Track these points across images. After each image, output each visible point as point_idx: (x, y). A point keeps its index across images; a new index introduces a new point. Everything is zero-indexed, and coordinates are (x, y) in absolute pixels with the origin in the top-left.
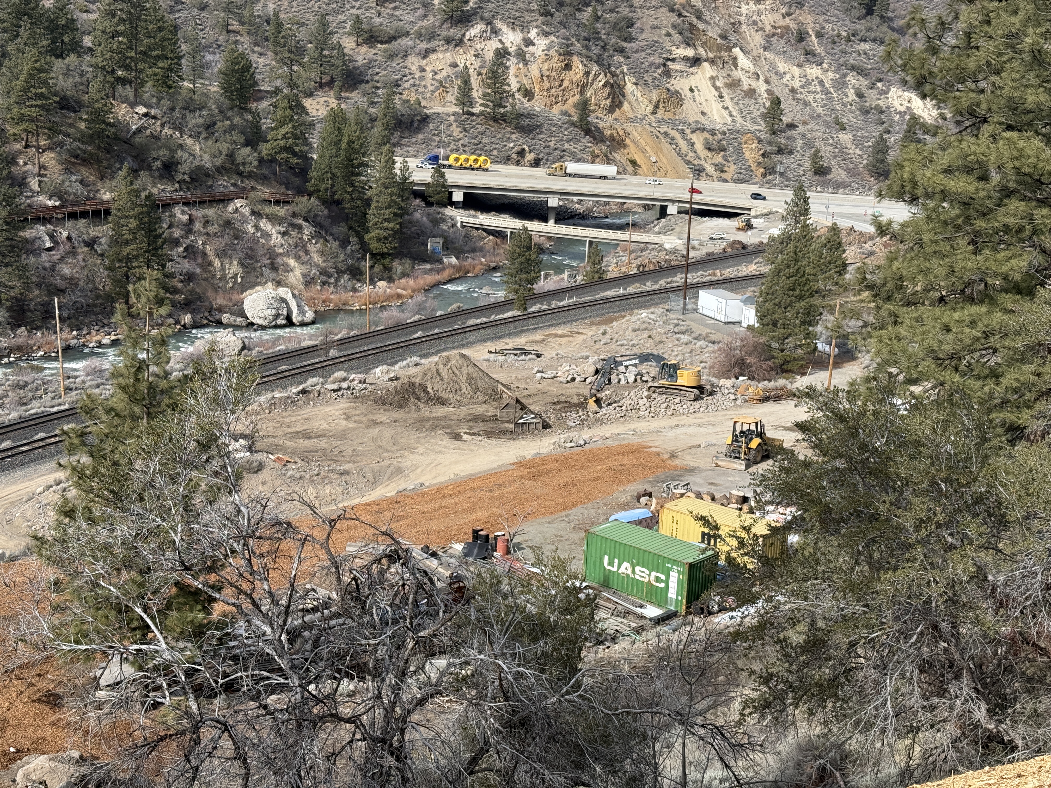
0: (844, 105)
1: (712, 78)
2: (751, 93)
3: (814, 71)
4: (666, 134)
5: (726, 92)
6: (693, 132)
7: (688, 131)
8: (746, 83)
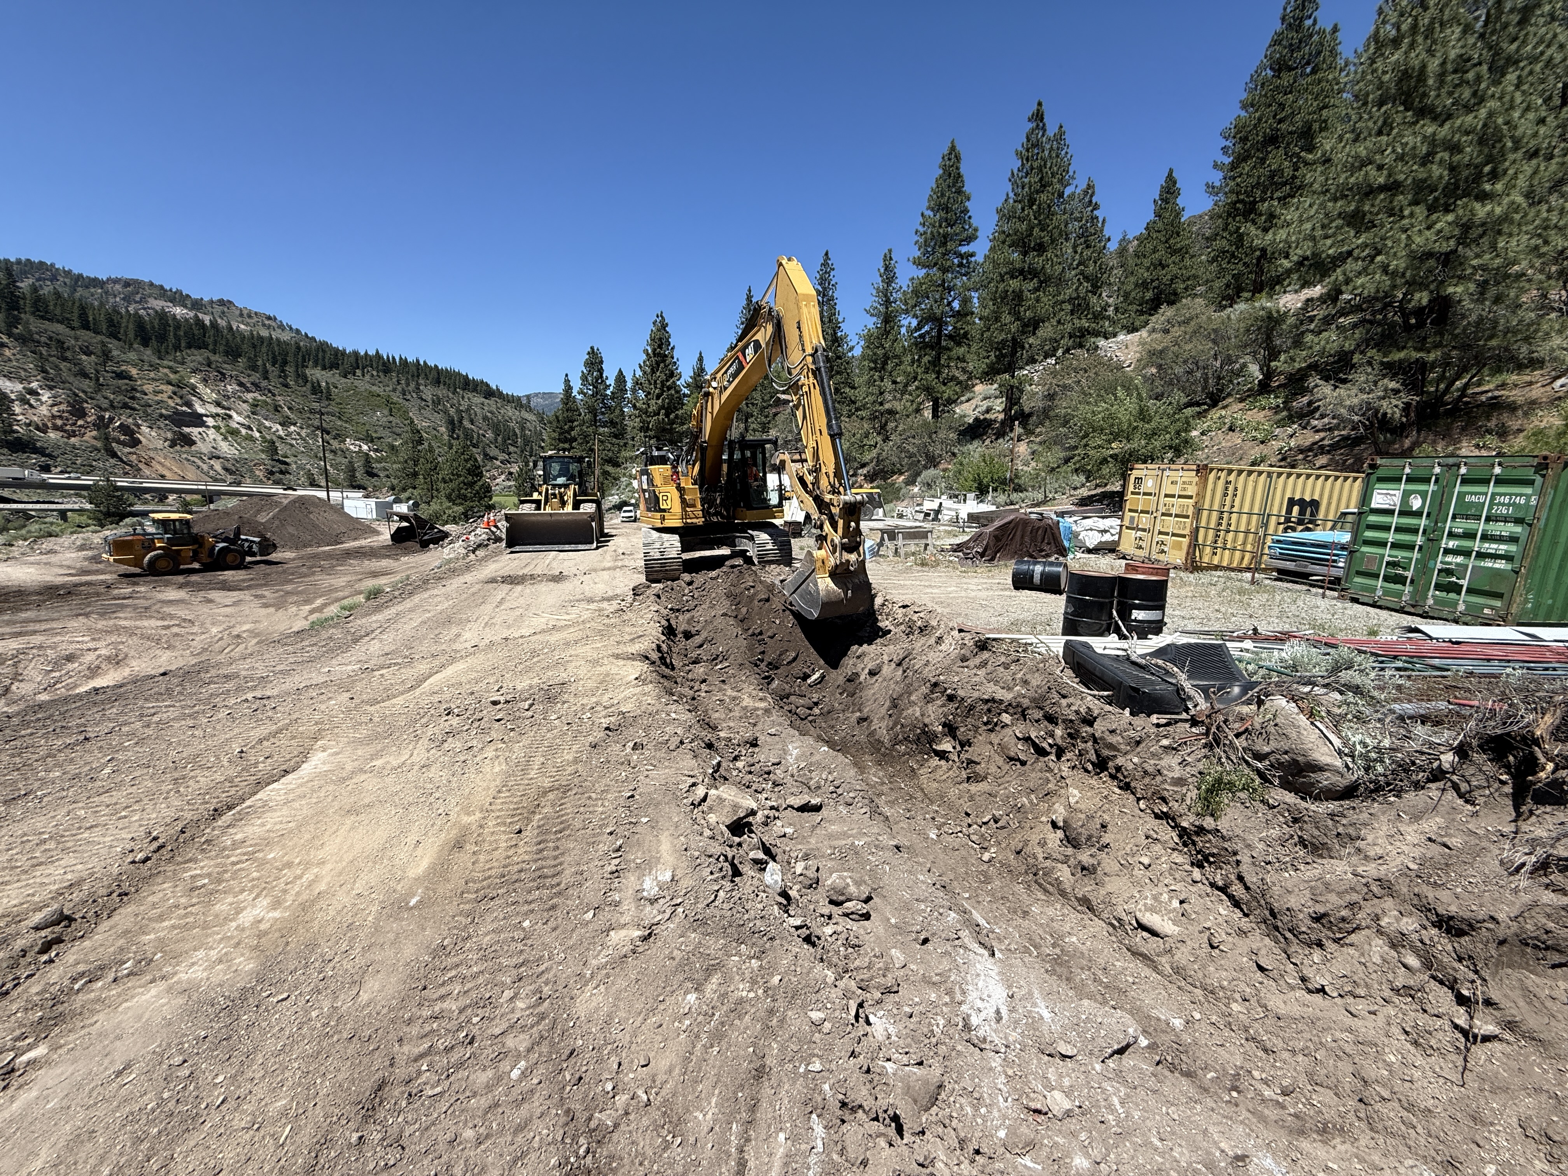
2: (249, 438)
3: (291, 428)
4: (187, 459)
5: (229, 436)
6: (210, 459)
7: (206, 458)
8: (244, 431)
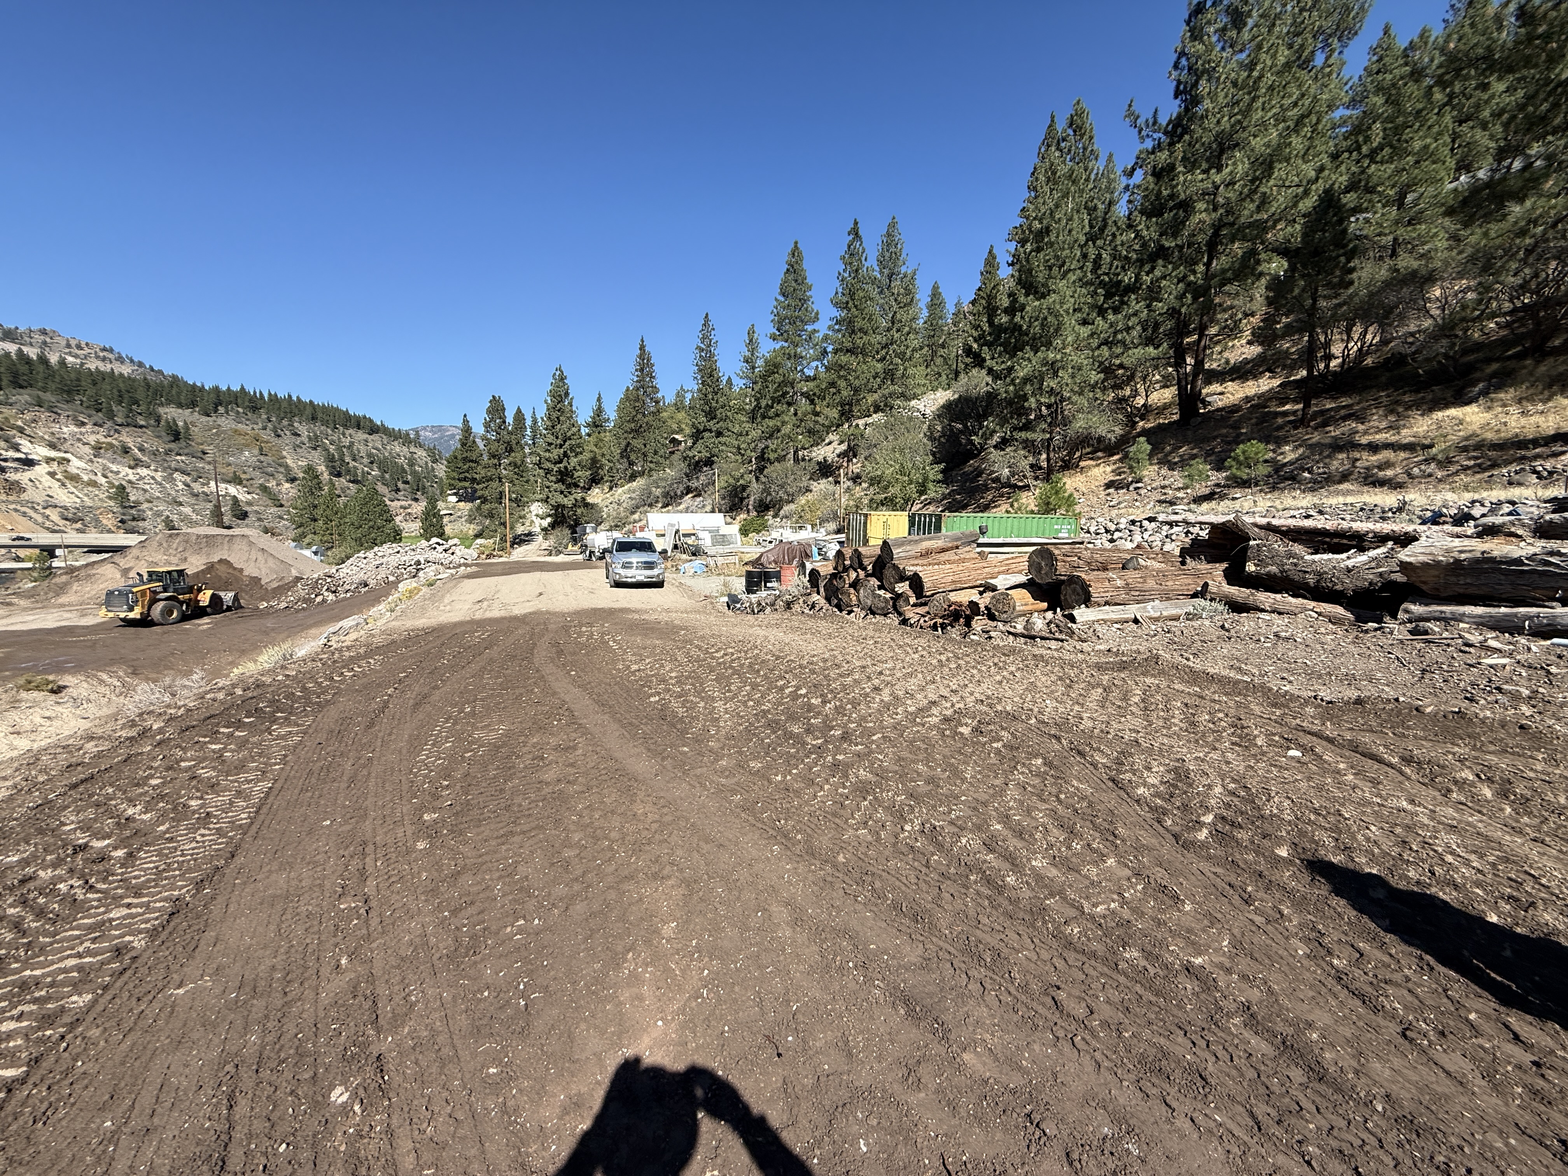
0: (178, 491)
1: (52, 474)
2: (93, 484)
3: (143, 472)
4: (16, 510)
5: (67, 482)
6: (45, 508)
7: (39, 508)
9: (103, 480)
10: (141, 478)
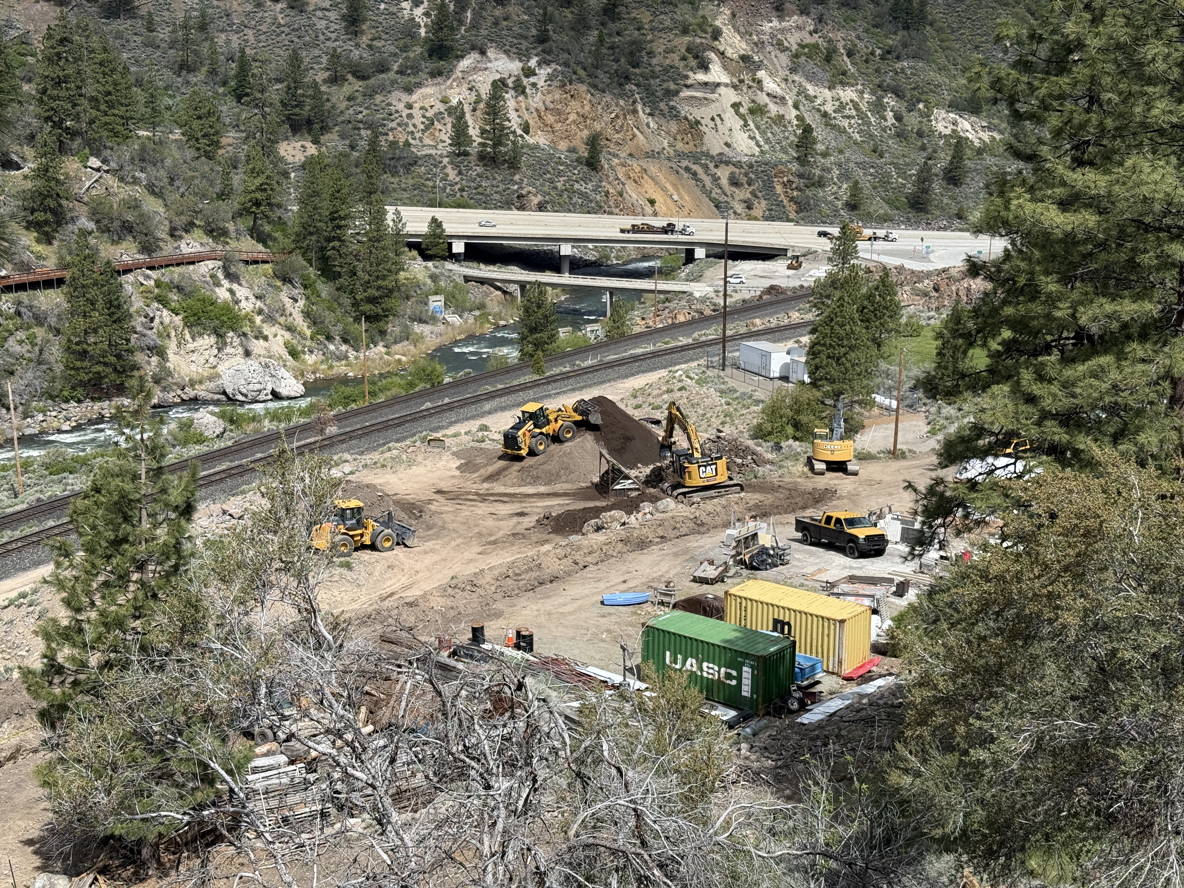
0: (883, 130)
1: (736, 106)
2: (780, 120)
3: (848, 94)
4: (687, 169)
5: (751, 120)
6: (716, 166)
7: (711, 166)
8: (774, 109)
9: (794, 113)
10: (842, 107)
